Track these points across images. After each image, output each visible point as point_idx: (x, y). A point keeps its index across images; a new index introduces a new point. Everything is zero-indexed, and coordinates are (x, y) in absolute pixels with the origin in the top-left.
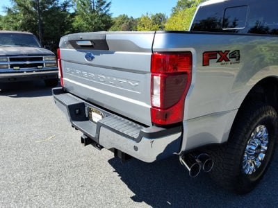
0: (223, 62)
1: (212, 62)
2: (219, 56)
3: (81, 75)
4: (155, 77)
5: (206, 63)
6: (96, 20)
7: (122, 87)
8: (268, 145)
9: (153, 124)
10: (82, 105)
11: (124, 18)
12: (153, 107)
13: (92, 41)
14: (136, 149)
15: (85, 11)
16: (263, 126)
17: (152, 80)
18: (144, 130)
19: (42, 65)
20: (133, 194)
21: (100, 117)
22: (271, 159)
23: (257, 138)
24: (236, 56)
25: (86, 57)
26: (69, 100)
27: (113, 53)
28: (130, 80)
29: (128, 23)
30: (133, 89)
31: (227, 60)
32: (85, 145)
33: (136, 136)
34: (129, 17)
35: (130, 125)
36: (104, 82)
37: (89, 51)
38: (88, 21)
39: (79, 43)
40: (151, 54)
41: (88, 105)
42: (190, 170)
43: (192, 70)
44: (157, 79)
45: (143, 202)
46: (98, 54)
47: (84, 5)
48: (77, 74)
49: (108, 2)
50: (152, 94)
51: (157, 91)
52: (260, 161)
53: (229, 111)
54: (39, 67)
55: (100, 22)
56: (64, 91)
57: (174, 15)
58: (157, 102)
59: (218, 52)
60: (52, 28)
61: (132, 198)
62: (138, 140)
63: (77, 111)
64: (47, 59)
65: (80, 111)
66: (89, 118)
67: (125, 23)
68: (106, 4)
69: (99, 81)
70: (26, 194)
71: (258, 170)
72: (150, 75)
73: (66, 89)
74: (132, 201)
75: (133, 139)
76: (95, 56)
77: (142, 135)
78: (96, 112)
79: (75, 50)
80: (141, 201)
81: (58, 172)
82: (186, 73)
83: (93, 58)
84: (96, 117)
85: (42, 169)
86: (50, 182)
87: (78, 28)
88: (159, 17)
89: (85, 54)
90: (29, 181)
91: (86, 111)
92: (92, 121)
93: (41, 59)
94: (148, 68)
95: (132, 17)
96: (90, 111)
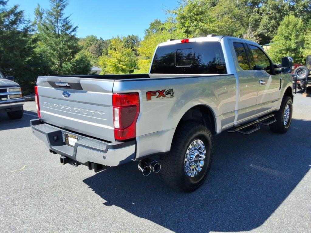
0: (161, 97)
1: (154, 98)
2: (158, 94)
3: (59, 108)
4: (115, 109)
5: (149, 98)
6: (61, 46)
7: (93, 116)
8: (206, 155)
9: (116, 140)
10: (60, 133)
11: (93, 40)
12: (116, 128)
13: (69, 84)
14: (104, 158)
15: (48, 36)
16: (199, 141)
17: (114, 111)
18: (109, 144)
19: (6, 96)
20: (105, 201)
21: (76, 140)
22: (210, 165)
23: (196, 149)
24: (170, 93)
25: (63, 94)
26: (47, 129)
27: (86, 92)
28: (99, 111)
29: (97, 45)
30: (101, 117)
31: (164, 96)
32: (64, 164)
33: (104, 149)
34: (98, 38)
35: (100, 143)
36: (79, 113)
37: (66, 90)
38: (52, 46)
39: (57, 84)
40: (112, 94)
41: (64, 132)
42: (143, 171)
43: (139, 101)
44: (117, 110)
45: (113, 206)
46: (74, 93)
47: (47, 29)
48: (55, 108)
49: (74, 27)
50: (114, 120)
51: (117, 118)
52: (201, 167)
53: (169, 130)
54: (3, 99)
55: (66, 47)
56: (41, 122)
57: (147, 38)
58: (117, 125)
59: (157, 91)
60: (11, 55)
61: (105, 204)
62: (106, 151)
63: (55, 137)
64: (12, 90)
65: (57, 137)
66: (66, 143)
67: (93, 45)
68: (72, 29)
69: (75, 112)
70: (12, 210)
71: (200, 174)
72: (112, 107)
73: (43, 120)
74: (105, 205)
75: (102, 151)
76: (71, 94)
77: (108, 147)
78: (72, 137)
79: (53, 88)
80: (111, 205)
81: (38, 193)
82: (135, 106)
83: (69, 95)
84: (72, 141)
85: (23, 191)
86: (32, 200)
87: (41, 54)
88: (132, 39)
89: (62, 92)
90: (13, 201)
91: (64, 137)
92: (69, 145)
93: (5, 91)
94: (111, 103)
95: (101, 39)
96: (67, 136)
